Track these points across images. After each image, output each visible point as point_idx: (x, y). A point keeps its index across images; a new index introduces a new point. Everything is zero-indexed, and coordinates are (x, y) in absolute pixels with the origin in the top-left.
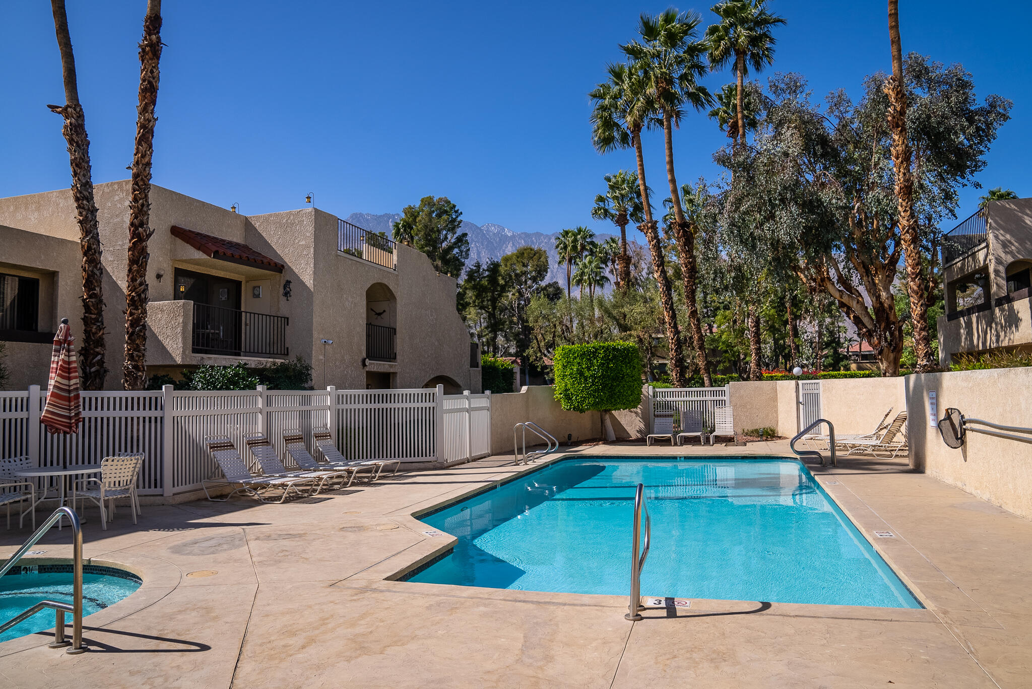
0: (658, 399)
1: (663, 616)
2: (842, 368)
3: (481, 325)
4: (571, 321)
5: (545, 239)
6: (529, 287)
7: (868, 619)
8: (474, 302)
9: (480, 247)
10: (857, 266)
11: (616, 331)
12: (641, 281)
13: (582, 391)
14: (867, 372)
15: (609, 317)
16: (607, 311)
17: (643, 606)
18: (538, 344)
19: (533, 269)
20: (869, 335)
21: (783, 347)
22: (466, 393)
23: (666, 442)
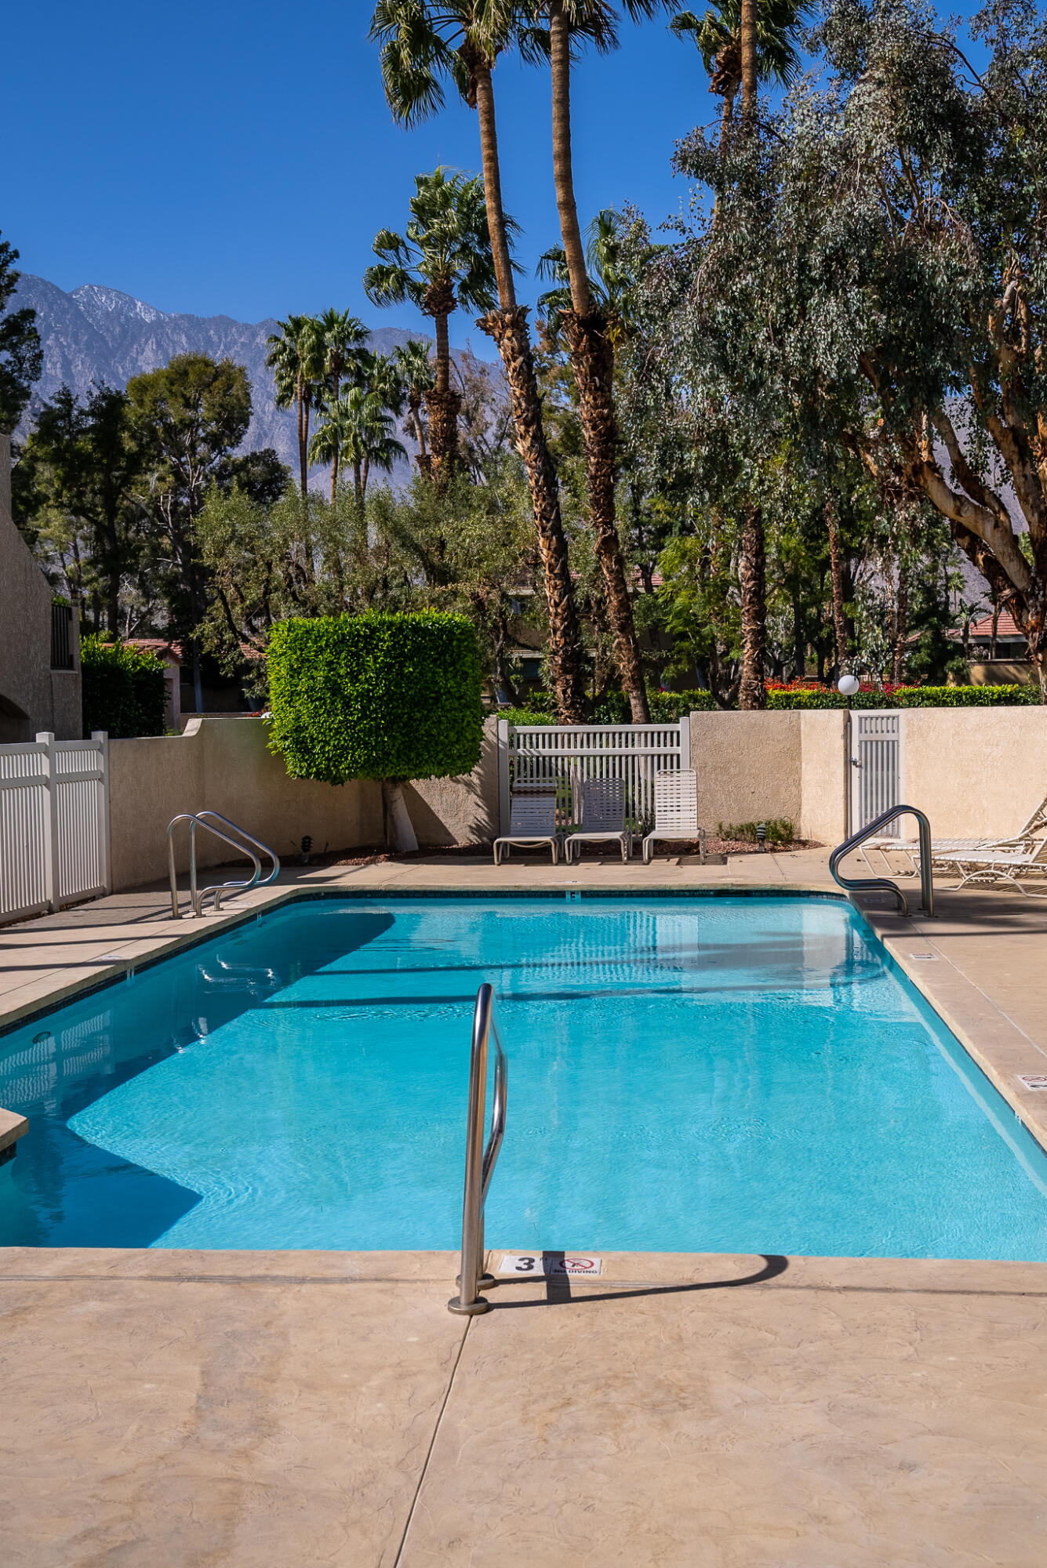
0: (520, 751)
1: (537, 1299)
2: (951, 676)
3: (77, 554)
4: (309, 555)
5: (241, 334)
6: (202, 462)
7: (1005, 1293)
8: (58, 494)
9: (69, 346)
10: (1000, 438)
11: (419, 582)
12: (483, 454)
13: (338, 732)
14: (1009, 688)
15: (403, 545)
16: (397, 531)
17: (490, 1277)
18: (228, 611)
19: (211, 414)
20: (1019, 605)
21: (817, 624)
22: (43, 738)
23: (537, 855)
